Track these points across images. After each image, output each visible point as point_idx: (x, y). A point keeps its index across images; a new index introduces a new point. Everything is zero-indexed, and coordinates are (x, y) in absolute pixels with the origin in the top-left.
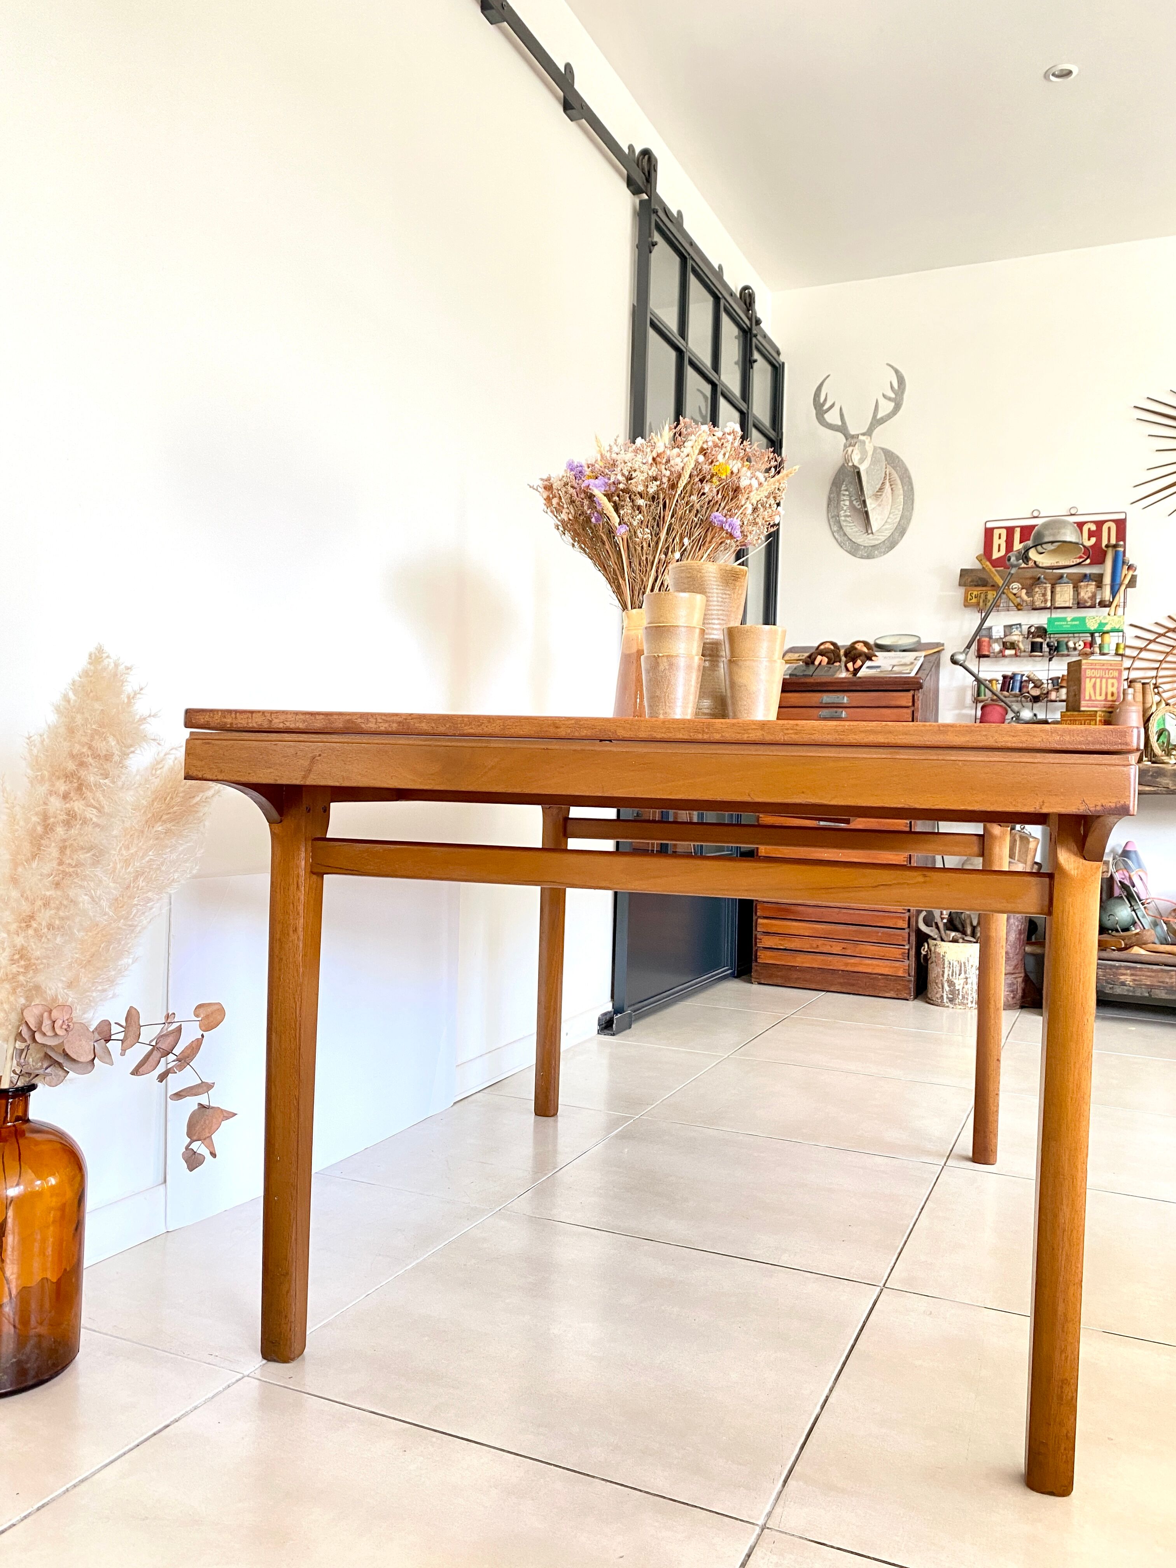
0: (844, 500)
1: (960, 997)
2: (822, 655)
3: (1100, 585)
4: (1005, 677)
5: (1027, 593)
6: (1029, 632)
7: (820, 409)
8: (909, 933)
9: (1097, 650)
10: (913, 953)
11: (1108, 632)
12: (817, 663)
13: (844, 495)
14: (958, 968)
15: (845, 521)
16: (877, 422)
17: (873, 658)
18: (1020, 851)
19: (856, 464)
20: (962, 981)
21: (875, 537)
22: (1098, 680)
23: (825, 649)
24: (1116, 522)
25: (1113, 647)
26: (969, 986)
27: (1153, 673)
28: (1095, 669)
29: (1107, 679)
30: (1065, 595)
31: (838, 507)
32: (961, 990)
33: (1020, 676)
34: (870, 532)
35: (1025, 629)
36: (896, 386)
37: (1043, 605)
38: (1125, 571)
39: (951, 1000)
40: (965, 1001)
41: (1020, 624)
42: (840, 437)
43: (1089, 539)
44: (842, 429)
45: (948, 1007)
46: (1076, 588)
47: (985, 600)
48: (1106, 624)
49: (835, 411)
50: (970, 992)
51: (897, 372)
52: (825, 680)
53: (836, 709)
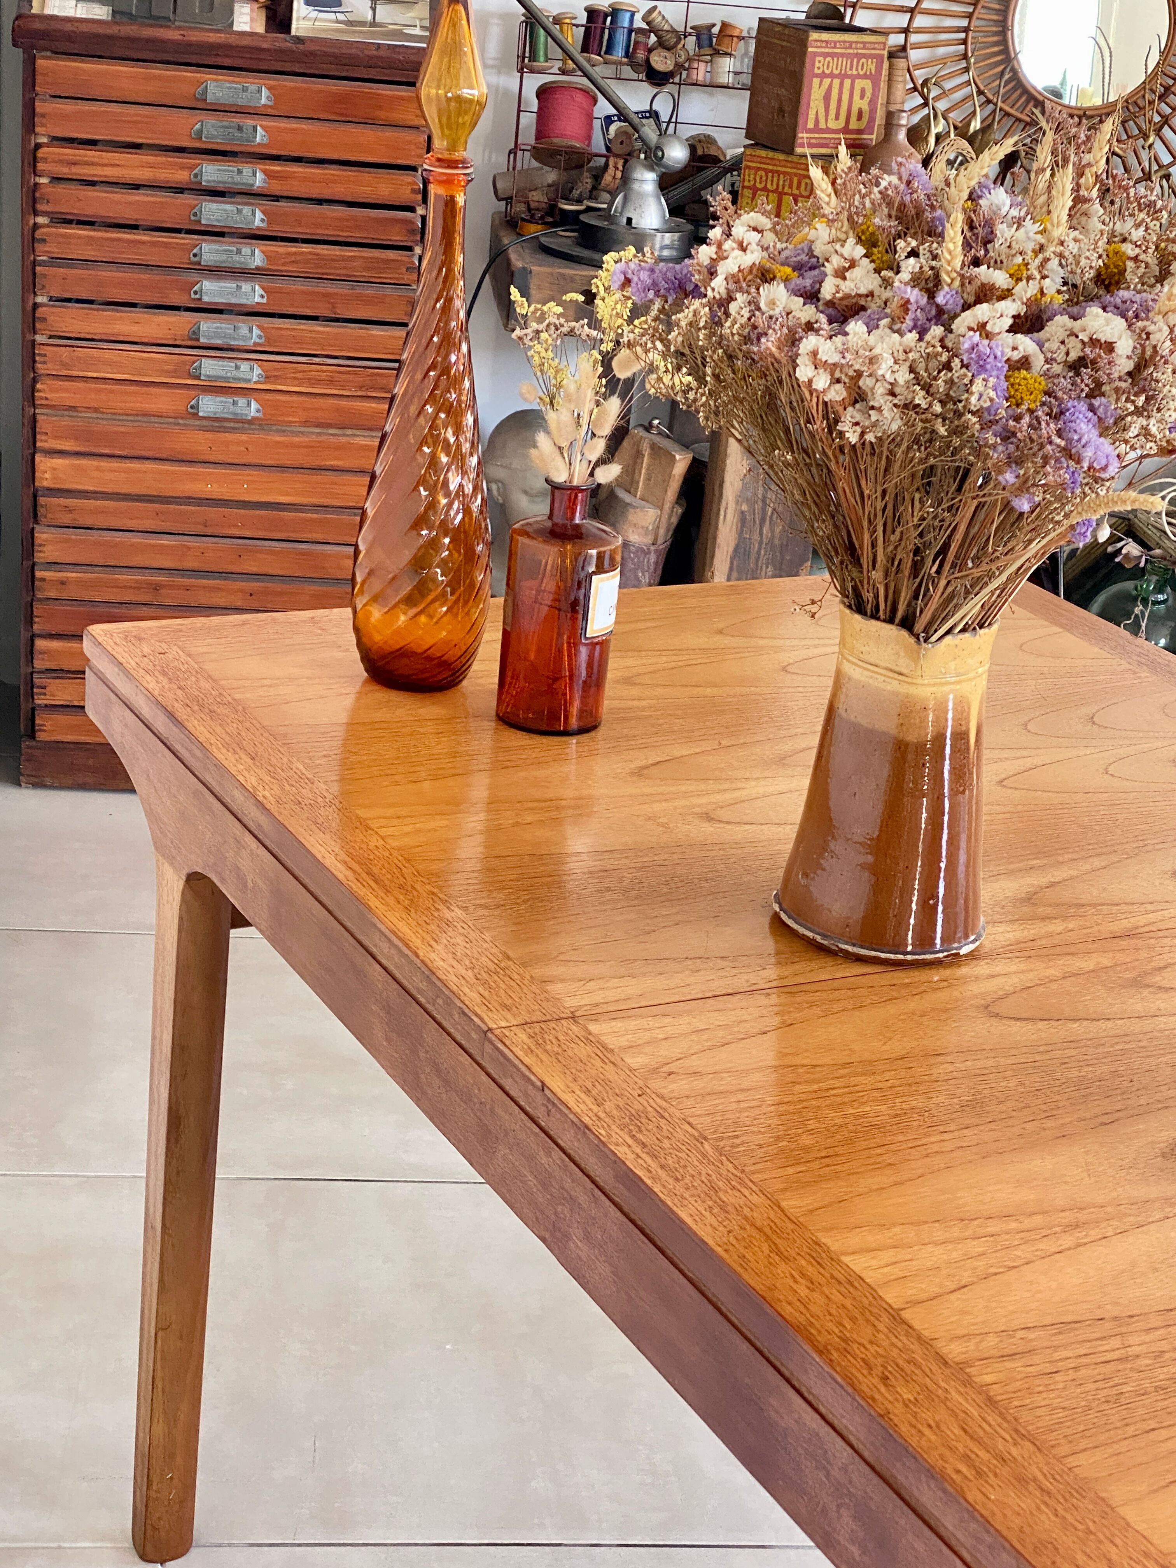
4: (592, 13)
18: (648, 479)
22: (837, 82)
27: (902, 20)
28: (832, 55)
29: (853, 78)
33: (628, 15)
52: (213, 38)
53: (237, 120)
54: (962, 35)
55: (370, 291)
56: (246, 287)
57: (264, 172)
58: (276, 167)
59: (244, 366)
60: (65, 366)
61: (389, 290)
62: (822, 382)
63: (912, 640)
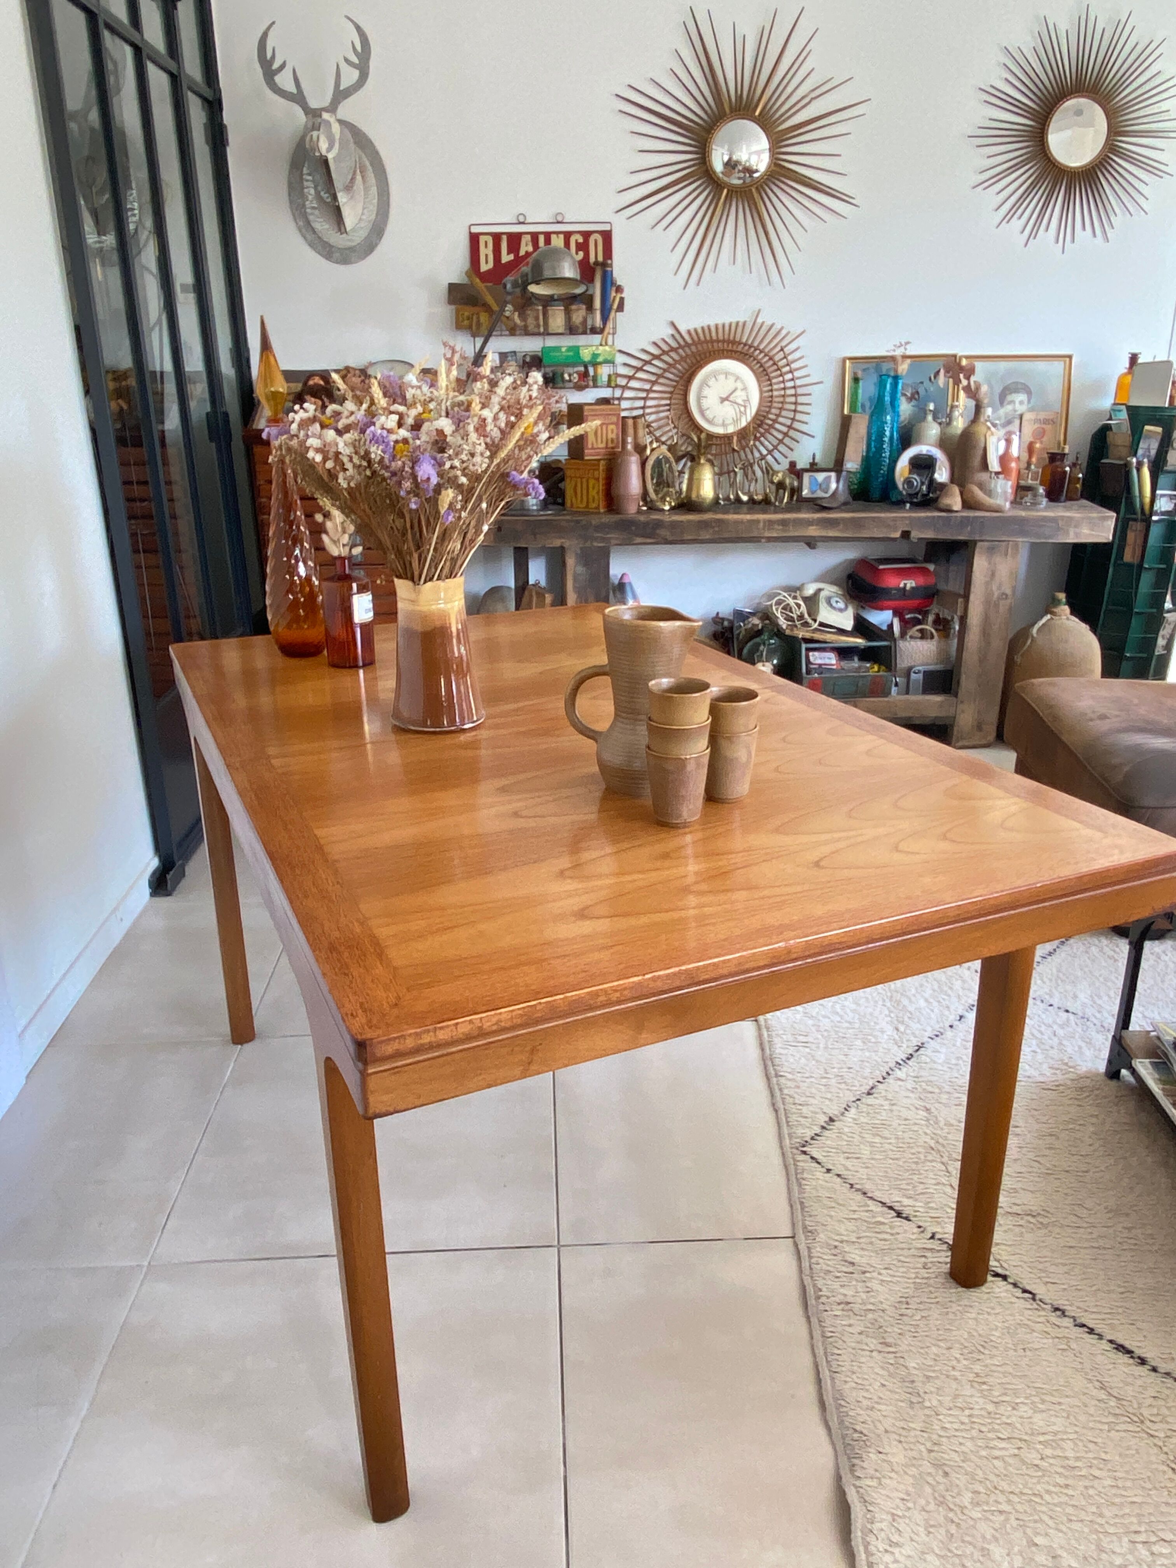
0: (307, 187)
3: (590, 308)
5: (519, 316)
6: (524, 361)
7: (268, 67)
9: (591, 383)
11: (600, 363)
13: (307, 181)
15: (312, 214)
16: (340, 95)
19: (324, 153)
21: (349, 237)
22: (599, 427)
23: (315, 384)
24: (602, 233)
25: (605, 379)
27: (640, 403)
28: (596, 415)
29: (607, 424)
30: (557, 319)
31: (303, 197)
34: (343, 230)
35: (520, 356)
36: (359, 48)
37: (536, 330)
38: (613, 294)
41: (515, 352)
43: (577, 253)
44: (299, 98)
46: (568, 312)
47: (479, 324)
48: (599, 355)
49: (288, 73)
51: (358, 28)
54: (668, 408)
62: (318, 458)
63: (410, 583)
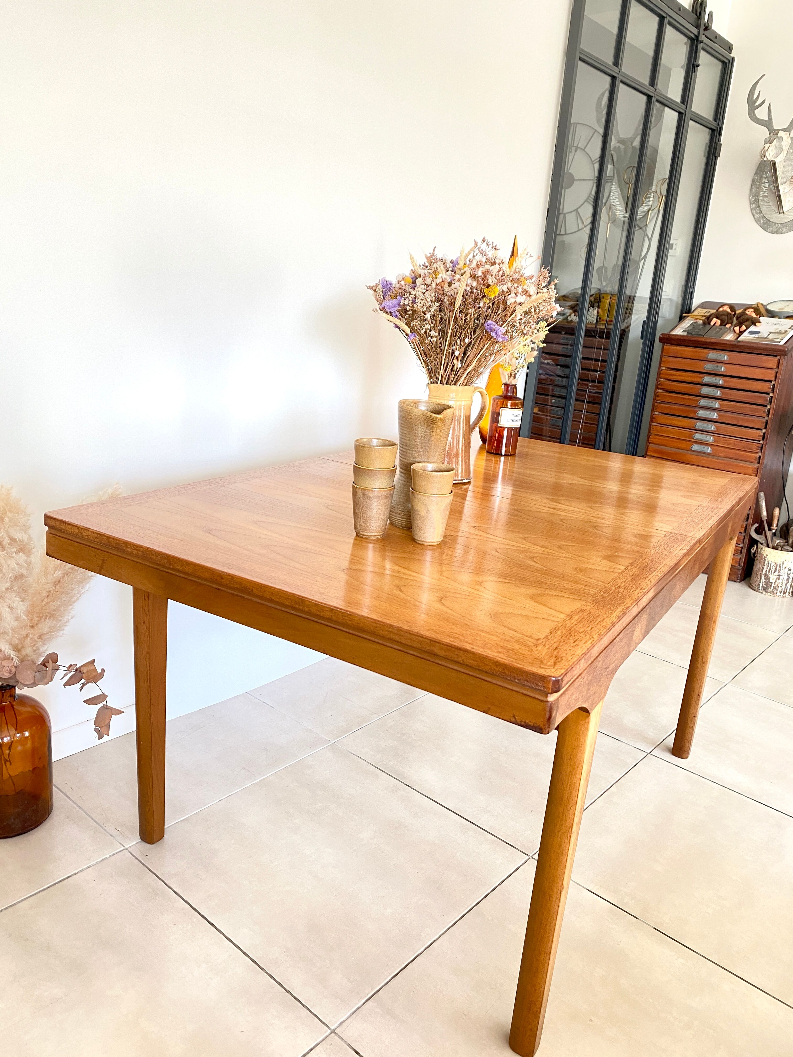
0: (765, 183)
1: (772, 588)
2: (717, 318)
7: (752, 104)
8: (745, 536)
10: (745, 550)
12: (712, 323)
13: (765, 178)
14: (774, 568)
15: (762, 201)
17: (757, 324)
19: (771, 158)
20: (775, 577)
21: (785, 216)
23: (723, 311)
26: (780, 581)
31: (759, 189)
32: (773, 583)
34: (781, 212)
39: (765, 589)
40: (776, 591)
42: (765, 130)
44: (768, 124)
45: (762, 593)
49: (765, 107)
50: (780, 585)
52: (713, 341)
53: (717, 364)
55: (751, 418)
56: (712, 413)
57: (724, 380)
58: (727, 379)
59: (708, 437)
60: (658, 432)
61: (756, 418)
